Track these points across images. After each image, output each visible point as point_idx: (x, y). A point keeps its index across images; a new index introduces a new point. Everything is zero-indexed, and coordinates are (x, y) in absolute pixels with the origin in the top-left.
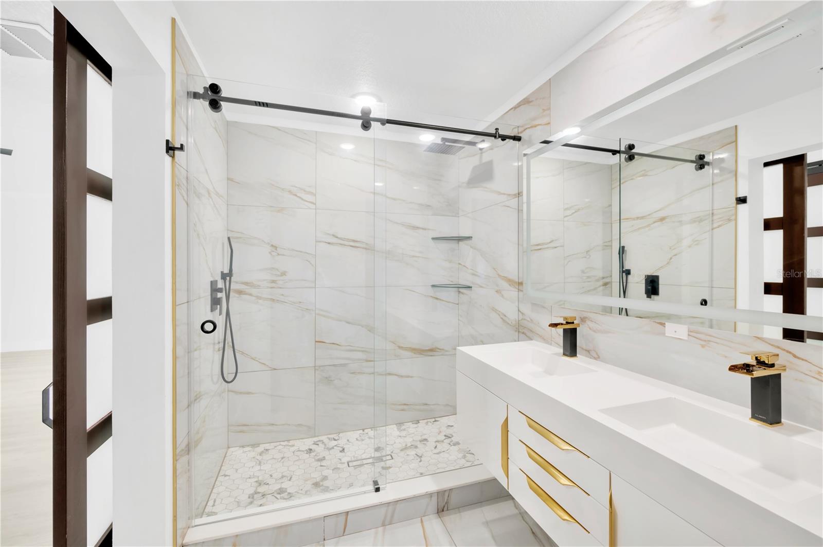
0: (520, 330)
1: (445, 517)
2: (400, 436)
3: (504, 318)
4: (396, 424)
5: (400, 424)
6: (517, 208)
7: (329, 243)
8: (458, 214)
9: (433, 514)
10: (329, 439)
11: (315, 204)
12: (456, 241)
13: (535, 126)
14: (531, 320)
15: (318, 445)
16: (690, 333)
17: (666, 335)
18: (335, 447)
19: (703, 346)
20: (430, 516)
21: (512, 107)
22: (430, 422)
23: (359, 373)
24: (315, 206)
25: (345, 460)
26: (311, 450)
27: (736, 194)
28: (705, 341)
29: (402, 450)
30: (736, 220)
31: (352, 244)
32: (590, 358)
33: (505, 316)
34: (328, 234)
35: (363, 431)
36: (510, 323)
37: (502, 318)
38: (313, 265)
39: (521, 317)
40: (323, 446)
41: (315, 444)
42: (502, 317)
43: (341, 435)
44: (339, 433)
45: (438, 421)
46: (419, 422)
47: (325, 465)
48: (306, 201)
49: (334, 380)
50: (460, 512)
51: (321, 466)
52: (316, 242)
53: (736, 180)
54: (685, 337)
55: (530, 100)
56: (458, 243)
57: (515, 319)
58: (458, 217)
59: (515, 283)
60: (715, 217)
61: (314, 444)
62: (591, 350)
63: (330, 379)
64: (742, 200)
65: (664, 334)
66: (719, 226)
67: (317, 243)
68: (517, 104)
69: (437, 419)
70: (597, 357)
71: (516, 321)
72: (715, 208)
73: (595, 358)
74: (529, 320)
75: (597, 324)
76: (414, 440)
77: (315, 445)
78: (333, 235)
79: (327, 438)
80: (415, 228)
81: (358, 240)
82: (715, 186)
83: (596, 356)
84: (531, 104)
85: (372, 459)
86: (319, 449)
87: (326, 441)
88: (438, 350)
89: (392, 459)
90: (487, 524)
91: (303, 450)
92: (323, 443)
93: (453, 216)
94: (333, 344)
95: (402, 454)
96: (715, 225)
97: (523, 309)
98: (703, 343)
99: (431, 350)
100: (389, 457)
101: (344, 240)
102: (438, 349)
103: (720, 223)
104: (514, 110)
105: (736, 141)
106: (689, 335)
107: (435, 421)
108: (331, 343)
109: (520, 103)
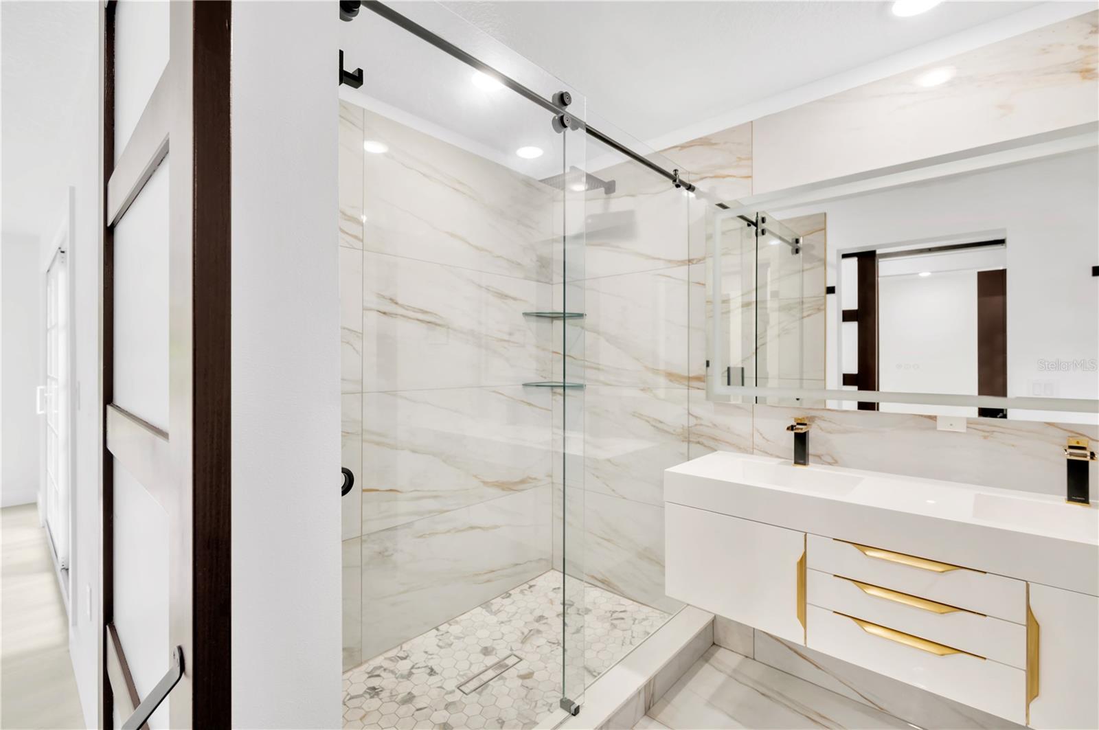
0: (691, 439)
1: (659, 717)
2: (502, 622)
3: (660, 425)
4: (480, 606)
5: (486, 604)
6: (687, 279)
7: (384, 313)
8: (552, 280)
9: (642, 718)
10: (390, 659)
11: (362, 241)
12: (549, 320)
13: (724, 177)
14: (715, 425)
15: (378, 676)
16: (970, 425)
17: (938, 429)
18: (413, 671)
19: (985, 437)
20: (640, 721)
21: (675, 144)
22: (525, 590)
23: (429, 534)
24: (361, 243)
25: (451, 685)
26: (374, 689)
27: (825, 283)
28: (988, 432)
29: (523, 642)
30: (825, 309)
31: (421, 316)
32: (822, 464)
33: (661, 422)
34: (384, 297)
35: (438, 630)
36: (672, 431)
37: (652, 426)
38: (357, 352)
39: (693, 421)
40: (391, 675)
41: (372, 675)
42: (654, 424)
43: (405, 647)
44: (401, 645)
45: (534, 586)
46: (510, 595)
47: (425, 705)
48: (347, 233)
49: (392, 554)
50: (669, 702)
51: (418, 710)
52: (363, 310)
53: (825, 269)
54: (964, 430)
55: (713, 141)
56: (552, 322)
57: (683, 426)
58: (552, 284)
59: (683, 377)
60: (805, 306)
61: (369, 677)
62: (822, 455)
63: (386, 554)
64: (831, 290)
65: (935, 428)
66: (809, 316)
67: (364, 312)
68: (687, 143)
69: (532, 583)
70: (833, 461)
71: (683, 428)
72: (805, 296)
73: (830, 464)
74: (710, 425)
75: (835, 423)
76: (526, 623)
77: (372, 679)
78: (391, 299)
79: (386, 659)
80: (504, 296)
81: (428, 310)
82: (805, 273)
83: (830, 460)
84: (715, 147)
85: (490, 671)
86: (386, 681)
87: (386, 664)
88: (531, 481)
89: (521, 660)
90: (711, 703)
91: (361, 693)
92: (385, 670)
93: (546, 283)
94: (391, 490)
95: (528, 647)
96: (805, 314)
97: (696, 410)
98: (986, 434)
99: (522, 482)
100: (514, 660)
101: (407, 310)
102: (530, 478)
103: (809, 312)
104: (680, 150)
105: (825, 229)
106: (968, 427)
107: (530, 587)
108: (387, 491)
109: (693, 141)
